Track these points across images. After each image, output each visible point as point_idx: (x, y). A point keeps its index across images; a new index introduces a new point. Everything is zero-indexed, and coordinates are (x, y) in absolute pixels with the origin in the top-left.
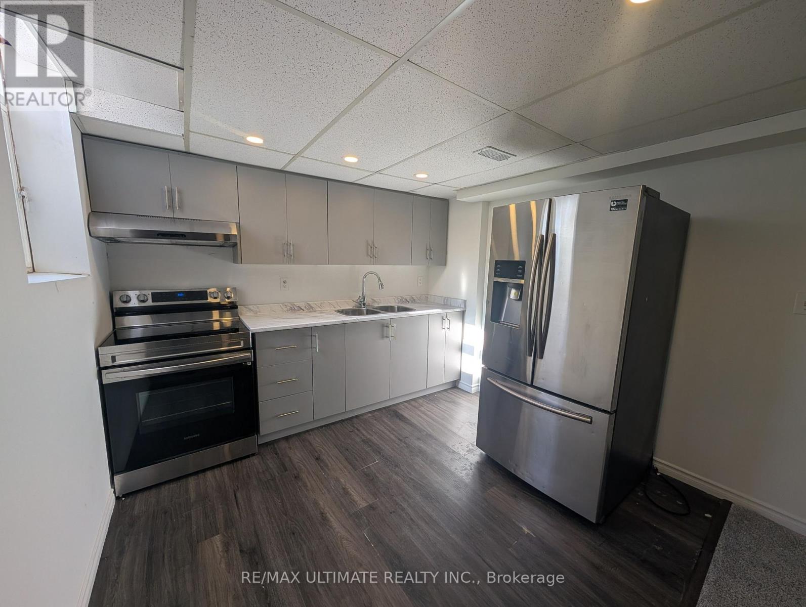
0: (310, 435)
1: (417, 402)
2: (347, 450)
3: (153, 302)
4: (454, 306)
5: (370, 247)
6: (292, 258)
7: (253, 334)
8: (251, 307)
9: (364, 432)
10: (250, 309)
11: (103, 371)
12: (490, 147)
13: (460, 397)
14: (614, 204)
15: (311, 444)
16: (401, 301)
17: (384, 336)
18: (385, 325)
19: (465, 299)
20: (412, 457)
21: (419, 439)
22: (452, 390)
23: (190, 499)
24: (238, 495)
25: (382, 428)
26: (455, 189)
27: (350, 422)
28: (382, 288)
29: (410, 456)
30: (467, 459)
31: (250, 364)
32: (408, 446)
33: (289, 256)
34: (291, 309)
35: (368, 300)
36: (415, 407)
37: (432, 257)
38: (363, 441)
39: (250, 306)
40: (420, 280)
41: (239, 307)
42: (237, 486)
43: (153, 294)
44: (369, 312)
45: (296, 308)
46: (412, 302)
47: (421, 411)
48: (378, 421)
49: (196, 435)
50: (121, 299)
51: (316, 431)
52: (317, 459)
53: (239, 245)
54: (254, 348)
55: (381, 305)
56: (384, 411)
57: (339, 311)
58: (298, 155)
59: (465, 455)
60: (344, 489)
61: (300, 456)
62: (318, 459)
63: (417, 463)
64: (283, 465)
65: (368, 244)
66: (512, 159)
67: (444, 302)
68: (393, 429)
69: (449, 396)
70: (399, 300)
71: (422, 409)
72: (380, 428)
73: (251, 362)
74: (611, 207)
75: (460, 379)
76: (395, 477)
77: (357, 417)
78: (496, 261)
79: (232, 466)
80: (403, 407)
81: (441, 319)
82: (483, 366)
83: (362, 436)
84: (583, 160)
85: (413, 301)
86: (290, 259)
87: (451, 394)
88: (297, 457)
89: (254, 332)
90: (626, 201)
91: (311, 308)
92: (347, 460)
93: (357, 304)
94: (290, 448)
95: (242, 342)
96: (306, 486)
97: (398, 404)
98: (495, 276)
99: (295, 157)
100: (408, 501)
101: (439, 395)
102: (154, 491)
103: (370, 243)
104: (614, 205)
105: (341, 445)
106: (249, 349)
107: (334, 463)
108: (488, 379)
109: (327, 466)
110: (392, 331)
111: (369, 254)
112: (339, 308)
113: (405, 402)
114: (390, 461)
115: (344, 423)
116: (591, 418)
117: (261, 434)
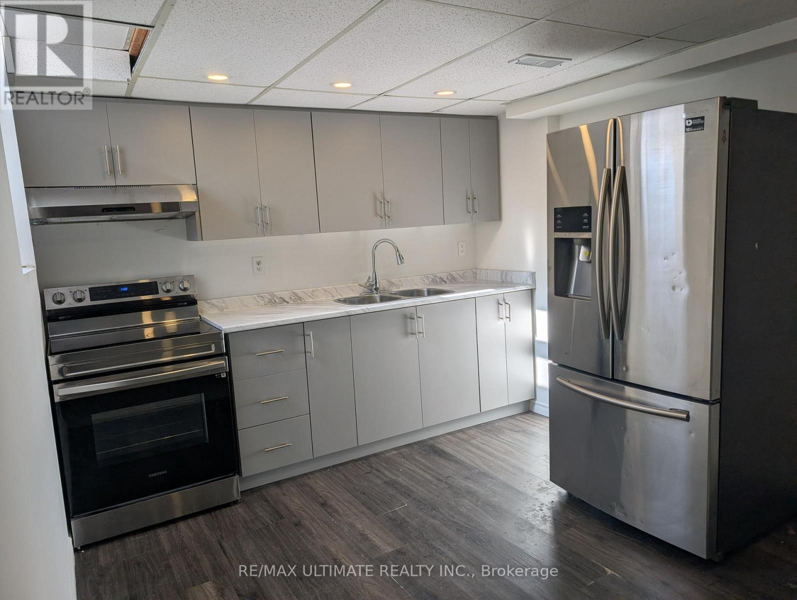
0: (310, 478)
1: (466, 434)
2: (364, 494)
3: (91, 300)
4: (516, 284)
5: (379, 203)
6: (269, 227)
7: (226, 335)
8: (214, 301)
9: (387, 473)
10: (213, 305)
11: (54, 386)
12: (529, 55)
13: (536, 424)
14: (689, 123)
15: (312, 488)
16: (434, 281)
17: (408, 333)
18: (409, 315)
19: (534, 271)
20: (456, 499)
21: (467, 478)
22: (523, 416)
23: (164, 550)
24: (225, 544)
25: (413, 467)
26: (502, 102)
27: (366, 461)
28: (402, 263)
29: (454, 498)
30: (537, 499)
31: (225, 376)
32: (450, 487)
33: (265, 224)
34: (270, 301)
35: (382, 284)
36: (462, 440)
37: (477, 209)
38: (386, 483)
39: (212, 301)
40: (462, 247)
41: (198, 302)
42: (221, 536)
43: (91, 289)
44: (383, 299)
45: (277, 301)
46: (451, 282)
47: (472, 444)
48: (407, 460)
49: (163, 473)
50: (55, 298)
51: (318, 474)
52: (322, 505)
53: (197, 214)
54: (228, 353)
55: (402, 289)
56: (416, 447)
57: (339, 301)
58: (273, 86)
59: (534, 494)
60: (362, 535)
61: (299, 503)
62: (324, 505)
63: (463, 505)
64: (278, 513)
65: (376, 198)
66: (566, 64)
67: (502, 279)
68: (429, 468)
69: (519, 423)
70: (430, 280)
71: (474, 442)
72: (411, 468)
73: (226, 373)
74: (686, 127)
75: (535, 399)
76: (432, 520)
77: (375, 455)
78: (555, 209)
79: (210, 516)
80: (444, 440)
81: (496, 305)
82: (551, 362)
83: (384, 478)
84: (674, 52)
85: (453, 279)
86: (267, 229)
87: (521, 421)
88: (295, 504)
89: (228, 331)
90: (703, 118)
91: (298, 300)
92: (364, 505)
93: (366, 290)
94: (285, 495)
95: (213, 346)
96: (311, 534)
97: (438, 437)
98: (556, 230)
99: (267, 89)
100: (449, 545)
101: (502, 424)
102: (117, 544)
103: (379, 196)
104: (690, 125)
105: (354, 488)
106: (221, 355)
107: (346, 508)
108: (558, 379)
109: (336, 511)
110: (419, 325)
111: (379, 213)
112: (340, 297)
113: (449, 434)
114: (425, 504)
115: (357, 464)
116: (687, 413)
117: (243, 476)
